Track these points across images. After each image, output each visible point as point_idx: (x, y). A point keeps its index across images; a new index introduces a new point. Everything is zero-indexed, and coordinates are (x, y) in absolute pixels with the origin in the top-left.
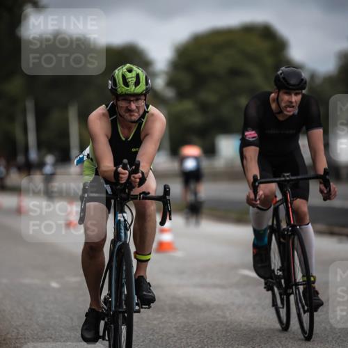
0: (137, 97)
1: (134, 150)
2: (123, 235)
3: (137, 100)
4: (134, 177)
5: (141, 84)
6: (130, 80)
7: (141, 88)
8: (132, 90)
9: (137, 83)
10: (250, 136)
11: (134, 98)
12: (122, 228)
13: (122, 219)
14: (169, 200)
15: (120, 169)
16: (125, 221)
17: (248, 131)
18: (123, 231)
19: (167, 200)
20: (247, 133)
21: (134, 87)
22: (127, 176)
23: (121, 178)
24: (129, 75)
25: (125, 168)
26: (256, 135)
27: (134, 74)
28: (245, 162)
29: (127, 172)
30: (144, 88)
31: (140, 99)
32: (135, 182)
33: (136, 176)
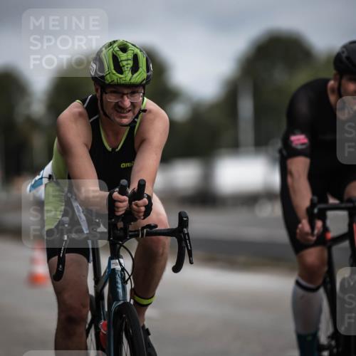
0: (133, 88)
1: (123, 165)
2: (120, 291)
3: (133, 93)
4: (136, 205)
5: (140, 70)
6: (124, 63)
7: (141, 76)
8: (128, 79)
9: (135, 68)
10: (297, 142)
11: (130, 91)
12: (119, 280)
13: (118, 268)
14: (188, 234)
15: (116, 194)
16: (123, 269)
17: (294, 134)
18: (120, 286)
19: (185, 234)
20: (293, 138)
21: (130, 75)
22: (126, 203)
23: (118, 208)
24: (123, 56)
25: (123, 192)
26: (306, 141)
27: (129, 55)
28: (289, 180)
29: (126, 198)
30: (145, 75)
31: (137, 92)
32: (139, 212)
33: (140, 202)
